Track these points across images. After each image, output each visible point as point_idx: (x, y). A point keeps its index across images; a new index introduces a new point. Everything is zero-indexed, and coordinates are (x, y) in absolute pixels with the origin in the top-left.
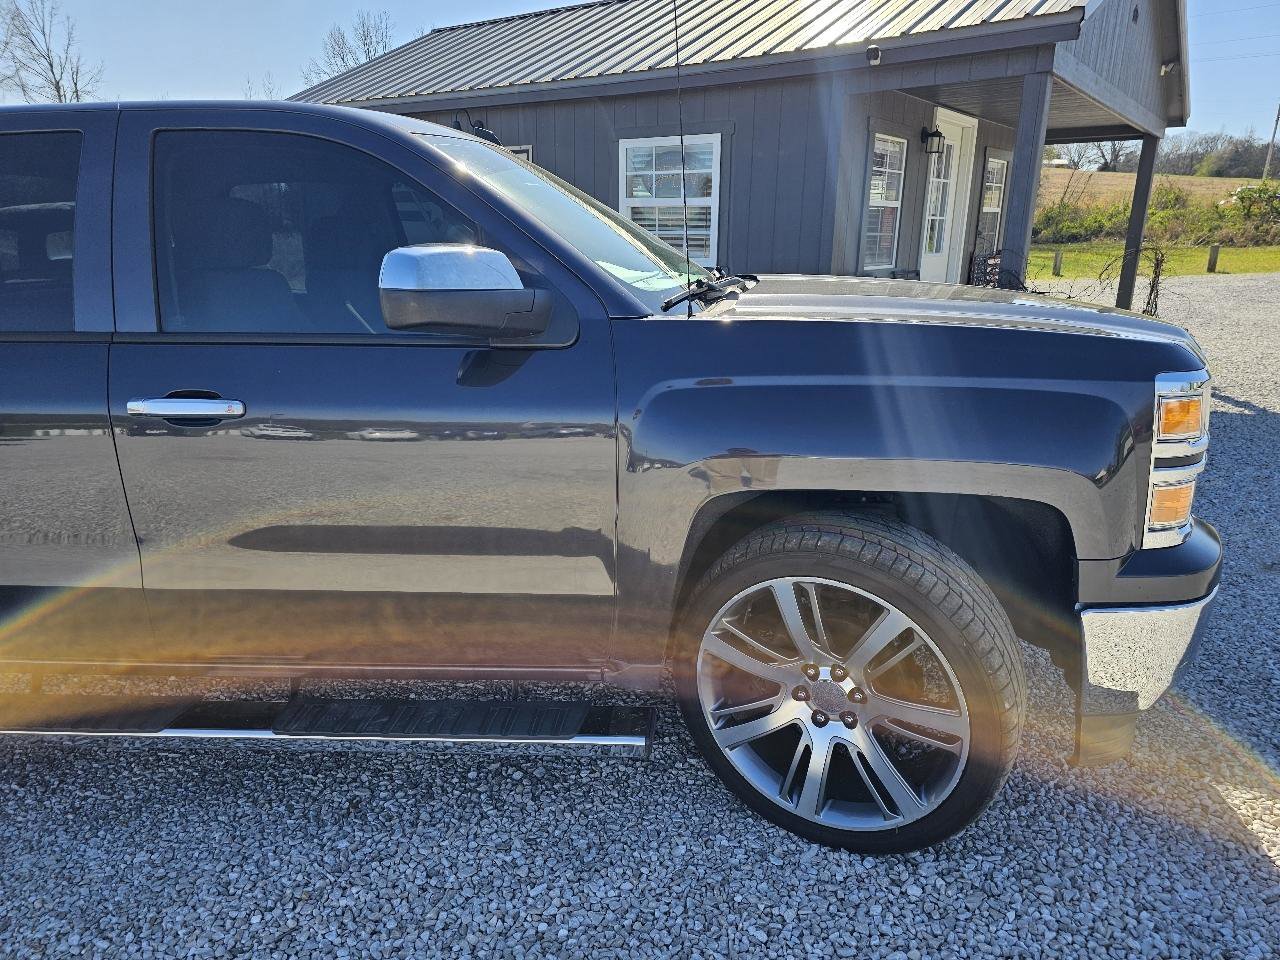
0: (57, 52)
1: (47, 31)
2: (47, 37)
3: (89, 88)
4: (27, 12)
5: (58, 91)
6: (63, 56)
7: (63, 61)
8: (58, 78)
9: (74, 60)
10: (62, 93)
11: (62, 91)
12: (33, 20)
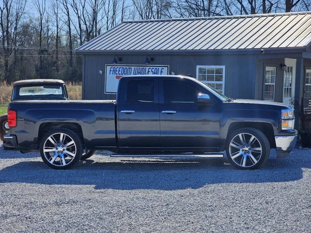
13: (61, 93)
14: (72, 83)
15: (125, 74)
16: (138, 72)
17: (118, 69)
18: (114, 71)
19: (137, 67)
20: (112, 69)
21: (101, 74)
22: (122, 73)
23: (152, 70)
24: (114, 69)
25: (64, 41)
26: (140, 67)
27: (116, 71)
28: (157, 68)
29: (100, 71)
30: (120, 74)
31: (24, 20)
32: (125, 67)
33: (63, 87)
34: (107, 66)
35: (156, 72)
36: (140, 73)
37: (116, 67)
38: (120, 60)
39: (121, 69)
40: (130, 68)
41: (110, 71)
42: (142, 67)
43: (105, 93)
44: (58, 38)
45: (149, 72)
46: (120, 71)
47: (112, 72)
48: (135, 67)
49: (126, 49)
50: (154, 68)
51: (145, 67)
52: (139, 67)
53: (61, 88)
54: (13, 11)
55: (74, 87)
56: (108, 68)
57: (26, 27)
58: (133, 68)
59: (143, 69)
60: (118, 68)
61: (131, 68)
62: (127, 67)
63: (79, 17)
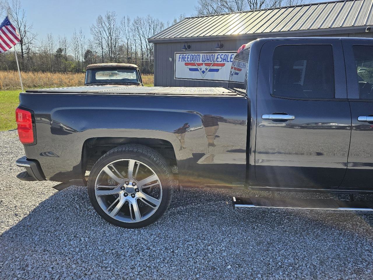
0: (20, 19)
1: (17, 14)
2: (17, 15)
3: (29, 30)
4: (12, 8)
5: (20, 31)
6: (21, 21)
7: (21, 22)
8: (20, 27)
9: (25, 22)
10: (21, 31)
11: (21, 30)
12: (13, 10)
13: (135, 78)
14: (144, 74)
15: (193, 61)
16: (207, 58)
17: (186, 57)
18: (183, 58)
19: (206, 54)
20: (181, 57)
21: (171, 61)
22: (191, 60)
23: (221, 56)
24: (183, 56)
25: (139, 55)
26: (209, 54)
27: (185, 58)
28: (227, 54)
29: (170, 58)
30: (189, 61)
31: (120, 43)
32: (193, 54)
33: (137, 71)
34: (176, 53)
35: (225, 59)
36: (209, 60)
37: (185, 54)
38: (189, 47)
39: (189, 57)
40: (198, 55)
41: (180, 58)
42: (211, 54)
43: (174, 79)
44: (136, 53)
45: (218, 58)
46: (189, 58)
47: (181, 59)
48: (204, 54)
49: (196, 35)
50: (223, 55)
51: (214, 54)
52: (207, 54)
53: (135, 72)
54: (113, 37)
55: (145, 77)
56: (178, 55)
57: (121, 48)
58: (201, 55)
59: (212, 56)
60: (187, 55)
61: (200, 55)
62: (196, 54)
63: (146, 42)
